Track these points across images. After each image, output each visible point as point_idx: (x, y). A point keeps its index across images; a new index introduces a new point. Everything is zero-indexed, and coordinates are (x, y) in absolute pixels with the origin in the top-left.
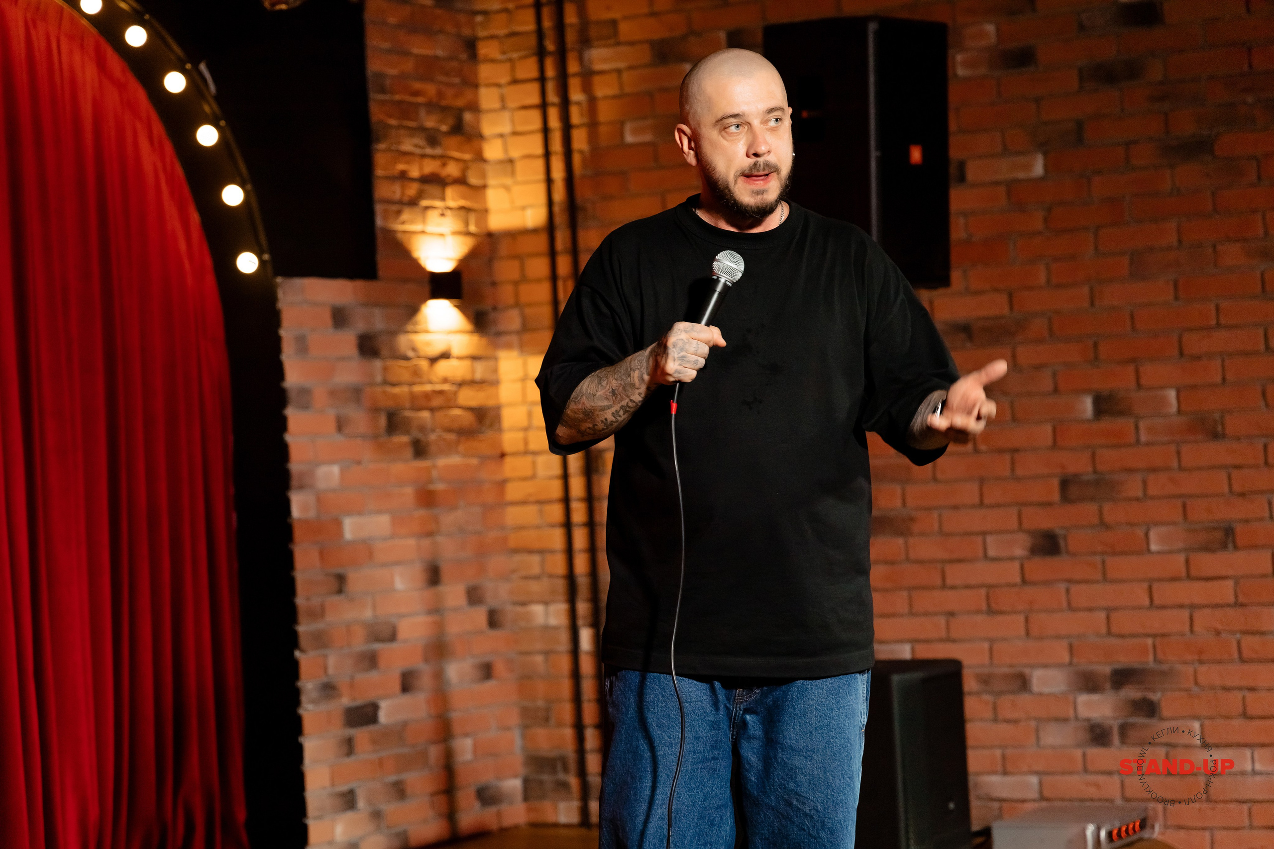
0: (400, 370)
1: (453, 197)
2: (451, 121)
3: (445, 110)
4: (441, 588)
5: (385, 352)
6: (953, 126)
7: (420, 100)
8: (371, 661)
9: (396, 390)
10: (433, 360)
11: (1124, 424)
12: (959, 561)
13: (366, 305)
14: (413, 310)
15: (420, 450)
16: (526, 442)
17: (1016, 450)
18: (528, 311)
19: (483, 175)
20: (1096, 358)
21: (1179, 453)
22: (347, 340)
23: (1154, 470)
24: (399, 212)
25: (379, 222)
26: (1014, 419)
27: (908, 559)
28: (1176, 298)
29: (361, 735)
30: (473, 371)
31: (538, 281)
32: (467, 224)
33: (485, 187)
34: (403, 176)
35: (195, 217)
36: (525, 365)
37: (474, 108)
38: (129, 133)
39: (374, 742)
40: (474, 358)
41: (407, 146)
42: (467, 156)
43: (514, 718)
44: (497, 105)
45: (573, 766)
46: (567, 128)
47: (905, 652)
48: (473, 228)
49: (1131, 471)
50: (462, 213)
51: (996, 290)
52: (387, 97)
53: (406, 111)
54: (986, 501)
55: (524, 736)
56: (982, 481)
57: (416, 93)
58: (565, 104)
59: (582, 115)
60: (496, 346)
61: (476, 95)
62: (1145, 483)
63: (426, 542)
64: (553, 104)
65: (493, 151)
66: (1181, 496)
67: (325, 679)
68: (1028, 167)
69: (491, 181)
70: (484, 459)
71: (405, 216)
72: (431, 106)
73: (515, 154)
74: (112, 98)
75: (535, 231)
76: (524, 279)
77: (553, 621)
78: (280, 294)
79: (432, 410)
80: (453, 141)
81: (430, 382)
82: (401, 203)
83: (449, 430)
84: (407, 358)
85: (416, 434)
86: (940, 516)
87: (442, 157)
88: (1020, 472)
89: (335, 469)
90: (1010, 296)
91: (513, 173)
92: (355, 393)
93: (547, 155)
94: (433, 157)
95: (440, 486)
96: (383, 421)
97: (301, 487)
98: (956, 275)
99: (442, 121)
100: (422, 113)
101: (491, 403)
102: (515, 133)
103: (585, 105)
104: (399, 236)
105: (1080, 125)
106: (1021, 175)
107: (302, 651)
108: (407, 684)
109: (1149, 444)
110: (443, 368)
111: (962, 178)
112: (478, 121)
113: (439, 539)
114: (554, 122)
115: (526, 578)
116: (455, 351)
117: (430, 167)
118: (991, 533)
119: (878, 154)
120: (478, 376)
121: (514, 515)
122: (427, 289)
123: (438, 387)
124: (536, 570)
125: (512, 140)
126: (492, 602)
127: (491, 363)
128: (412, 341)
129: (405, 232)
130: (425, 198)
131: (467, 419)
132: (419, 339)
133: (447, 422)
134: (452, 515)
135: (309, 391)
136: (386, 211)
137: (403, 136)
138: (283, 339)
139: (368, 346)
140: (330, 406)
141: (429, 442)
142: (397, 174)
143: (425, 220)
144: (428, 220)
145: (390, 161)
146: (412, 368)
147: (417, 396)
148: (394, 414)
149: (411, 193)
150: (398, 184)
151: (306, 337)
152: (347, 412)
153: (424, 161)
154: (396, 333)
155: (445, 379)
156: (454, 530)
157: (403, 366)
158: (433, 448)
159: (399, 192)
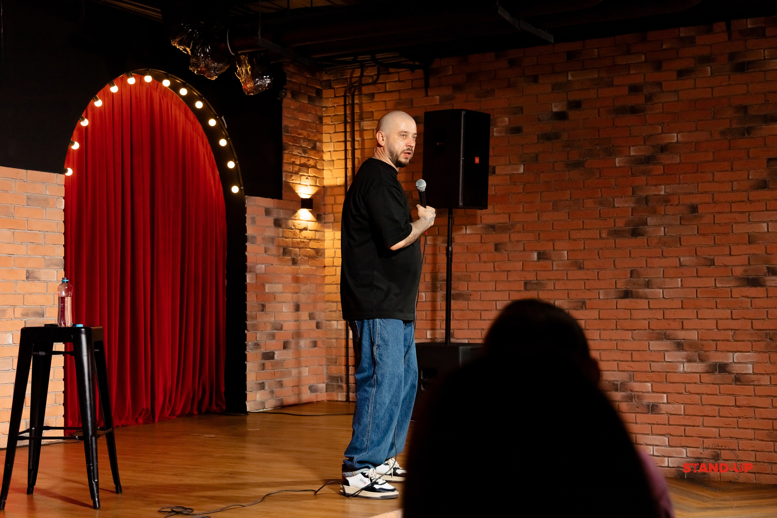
0: (289, 233)
1: (311, 172)
2: (312, 145)
3: (309, 140)
4: (299, 312)
5: (283, 226)
6: (491, 153)
7: (301, 136)
8: (273, 336)
9: (287, 240)
10: (301, 230)
11: (548, 263)
12: (487, 310)
13: (277, 208)
14: (295, 212)
15: (294, 262)
16: (333, 263)
17: (509, 271)
18: (336, 215)
19: (323, 166)
20: (539, 239)
21: (567, 274)
22: (270, 221)
23: (558, 280)
24: (291, 176)
25: (284, 179)
26: (509, 260)
27: (468, 309)
28: (569, 218)
29: (268, 363)
30: (316, 236)
31: (341, 204)
32: (316, 183)
33: (323, 169)
34: (293, 163)
35: (217, 173)
36: (334, 234)
37: (321, 141)
38: (195, 140)
39: (272, 366)
40: (316, 231)
41: (296, 152)
42: (317, 158)
43: (324, 362)
44: (329, 141)
45: (344, 380)
46: (353, 149)
47: (466, 341)
48: (318, 184)
49: (550, 280)
50: (314, 178)
51: (505, 213)
52: (290, 134)
53: (296, 140)
54: (497, 290)
55: (327, 369)
56: (496, 282)
57: (300, 134)
58: (353, 141)
59: (359, 145)
60: (324, 227)
61: (322, 137)
62: (554, 284)
63: (295, 295)
64: (349, 141)
65: (326, 157)
66: (567, 289)
67: (256, 342)
68: (518, 169)
69: (325, 168)
70: (318, 267)
71: (293, 177)
72: (305, 139)
73: (334, 158)
74: (189, 128)
75: (340, 186)
76: (335, 203)
77: (340, 327)
78: (247, 202)
79: (300, 248)
80: (312, 152)
81: (300, 238)
82: (292, 173)
83: (305, 256)
84: (291, 229)
85: (293, 256)
86: (480, 294)
87: (308, 158)
88: (509, 279)
89: (264, 266)
90: (509, 215)
91: (334, 165)
92: (272, 240)
93: (346, 159)
94: (305, 157)
95: (301, 276)
96: (282, 251)
97: (250, 272)
98: (490, 207)
99: (308, 145)
100: (302, 141)
101: (321, 247)
102: (334, 151)
103: (360, 141)
104: (291, 184)
105: (537, 155)
106: (516, 173)
107: (248, 331)
108: (285, 346)
109: (556, 270)
110: (304, 233)
111: (494, 173)
112: (322, 146)
113: (300, 295)
114: (349, 147)
115: (331, 311)
116: (309, 228)
117: (303, 161)
118: (498, 301)
119: (463, 159)
120: (317, 238)
121: (327, 289)
122: (300, 204)
123: (302, 240)
124: (335, 309)
125: (333, 153)
126: (318, 320)
127: (323, 233)
128: (293, 222)
129: (293, 183)
130: (301, 172)
131: (312, 252)
132: (296, 222)
133: (305, 253)
134: (305, 287)
135: (255, 237)
136: (287, 175)
137: (294, 149)
138: (247, 218)
139: (278, 223)
140: (262, 243)
141: (298, 259)
142: (291, 162)
143: (301, 179)
144: (302, 180)
145: (289, 157)
146: (293, 232)
147: (294, 243)
148: (285, 248)
149: (296, 169)
150: (291, 166)
151: (255, 218)
152: (269, 246)
153: (301, 159)
154: (288, 219)
155: (305, 237)
156: (305, 292)
157: (290, 231)
158: (299, 262)
159: (292, 169)
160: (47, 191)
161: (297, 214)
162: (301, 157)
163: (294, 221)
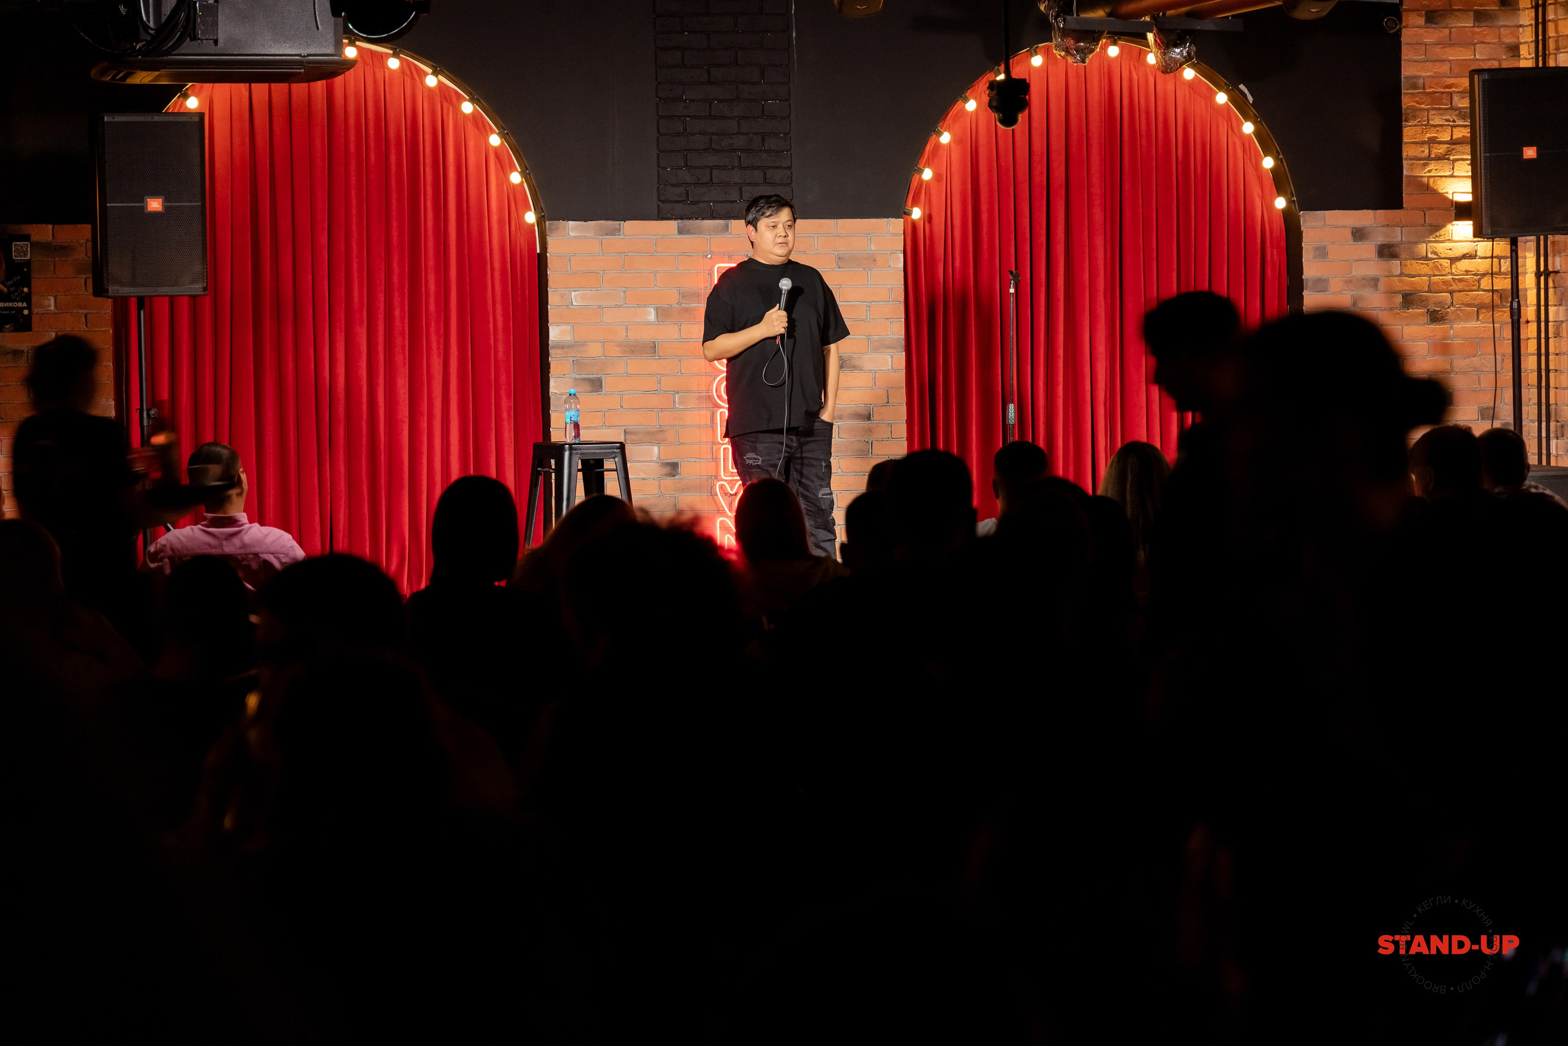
0: (1415, 267)
5: (1403, 256)
7: (1453, 90)
9: (1413, 279)
10: (1454, 260)
13: (1387, 226)
14: (1437, 227)
15: (1436, 317)
22: (1368, 249)
24: (1425, 165)
25: (1405, 172)
30: (1498, 266)
34: (1433, 141)
41: (1437, 121)
52: (1421, 91)
53: (1439, 98)
57: (1451, 86)
71: (1432, 166)
78: (1303, 221)
79: (1451, 293)
81: (1452, 274)
83: (1468, 305)
84: (1426, 258)
85: (1432, 307)
92: (1374, 282)
95: (1456, 341)
96: (1399, 299)
100: (1456, 98)
104: (1425, 179)
110: (1464, 265)
116: (1476, 254)
122: (1453, 213)
123: (1458, 277)
128: (1432, 247)
129: (1430, 177)
130: (1454, 155)
131: (1489, 297)
132: (1441, 248)
133: (1467, 300)
134: (1467, 360)
135: (1326, 281)
136: (1412, 164)
137: (1434, 115)
138: (1304, 249)
139: (1387, 252)
140: (1344, 290)
141: (1447, 313)
142: (1427, 140)
143: (1453, 169)
144: (1455, 168)
145: (1420, 132)
146: (1432, 265)
147: (1436, 283)
148: (1411, 294)
149: (1440, 151)
150: (1426, 146)
151: (1325, 248)
152: (1361, 293)
153: (1454, 130)
154: (1416, 243)
155: (1466, 271)
156: (1471, 370)
157: (1422, 264)
158: (1451, 317)
159: (1427, 151)
160: (872, 245)
161: (1442, 232)
162: (1452, 127)
163: (1433, 244)
